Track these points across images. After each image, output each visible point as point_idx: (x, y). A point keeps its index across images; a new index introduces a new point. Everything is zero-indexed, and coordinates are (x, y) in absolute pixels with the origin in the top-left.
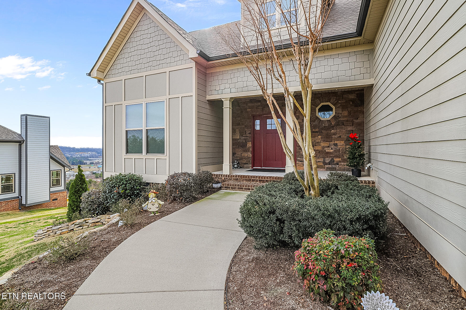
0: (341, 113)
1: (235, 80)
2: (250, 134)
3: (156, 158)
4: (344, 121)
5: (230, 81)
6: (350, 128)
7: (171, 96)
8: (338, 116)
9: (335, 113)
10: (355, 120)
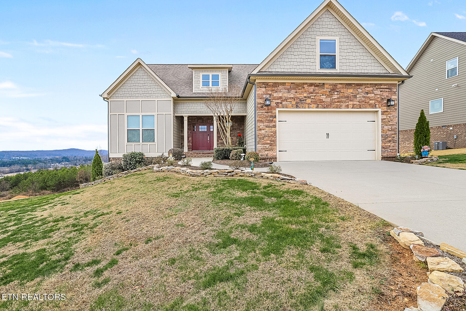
0: (235, 125)
1: (190, 107)
2: (190, 133)
3: (149, 144)
4: (236, 128)
5: (187, 108)
6: (238, 131)
7: (158, 113)
8: (234, 126)
9: (232, 124)
10: (240, 128)
